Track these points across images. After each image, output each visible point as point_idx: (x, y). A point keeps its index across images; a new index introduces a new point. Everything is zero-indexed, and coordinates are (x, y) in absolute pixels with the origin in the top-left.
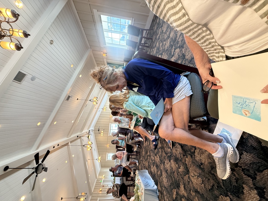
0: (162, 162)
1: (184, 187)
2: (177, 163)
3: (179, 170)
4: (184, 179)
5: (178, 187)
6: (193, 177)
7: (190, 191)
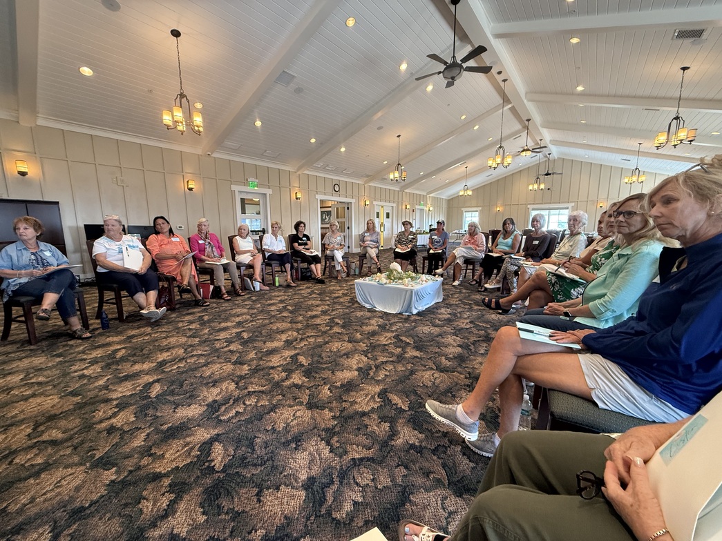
0: (458, 332)
1: (417, 357)
2: (455, 358)
3: (443, 358)
4: (429, 361)
5: (418, 348)
6: (433, 375)
7: (413, 364)
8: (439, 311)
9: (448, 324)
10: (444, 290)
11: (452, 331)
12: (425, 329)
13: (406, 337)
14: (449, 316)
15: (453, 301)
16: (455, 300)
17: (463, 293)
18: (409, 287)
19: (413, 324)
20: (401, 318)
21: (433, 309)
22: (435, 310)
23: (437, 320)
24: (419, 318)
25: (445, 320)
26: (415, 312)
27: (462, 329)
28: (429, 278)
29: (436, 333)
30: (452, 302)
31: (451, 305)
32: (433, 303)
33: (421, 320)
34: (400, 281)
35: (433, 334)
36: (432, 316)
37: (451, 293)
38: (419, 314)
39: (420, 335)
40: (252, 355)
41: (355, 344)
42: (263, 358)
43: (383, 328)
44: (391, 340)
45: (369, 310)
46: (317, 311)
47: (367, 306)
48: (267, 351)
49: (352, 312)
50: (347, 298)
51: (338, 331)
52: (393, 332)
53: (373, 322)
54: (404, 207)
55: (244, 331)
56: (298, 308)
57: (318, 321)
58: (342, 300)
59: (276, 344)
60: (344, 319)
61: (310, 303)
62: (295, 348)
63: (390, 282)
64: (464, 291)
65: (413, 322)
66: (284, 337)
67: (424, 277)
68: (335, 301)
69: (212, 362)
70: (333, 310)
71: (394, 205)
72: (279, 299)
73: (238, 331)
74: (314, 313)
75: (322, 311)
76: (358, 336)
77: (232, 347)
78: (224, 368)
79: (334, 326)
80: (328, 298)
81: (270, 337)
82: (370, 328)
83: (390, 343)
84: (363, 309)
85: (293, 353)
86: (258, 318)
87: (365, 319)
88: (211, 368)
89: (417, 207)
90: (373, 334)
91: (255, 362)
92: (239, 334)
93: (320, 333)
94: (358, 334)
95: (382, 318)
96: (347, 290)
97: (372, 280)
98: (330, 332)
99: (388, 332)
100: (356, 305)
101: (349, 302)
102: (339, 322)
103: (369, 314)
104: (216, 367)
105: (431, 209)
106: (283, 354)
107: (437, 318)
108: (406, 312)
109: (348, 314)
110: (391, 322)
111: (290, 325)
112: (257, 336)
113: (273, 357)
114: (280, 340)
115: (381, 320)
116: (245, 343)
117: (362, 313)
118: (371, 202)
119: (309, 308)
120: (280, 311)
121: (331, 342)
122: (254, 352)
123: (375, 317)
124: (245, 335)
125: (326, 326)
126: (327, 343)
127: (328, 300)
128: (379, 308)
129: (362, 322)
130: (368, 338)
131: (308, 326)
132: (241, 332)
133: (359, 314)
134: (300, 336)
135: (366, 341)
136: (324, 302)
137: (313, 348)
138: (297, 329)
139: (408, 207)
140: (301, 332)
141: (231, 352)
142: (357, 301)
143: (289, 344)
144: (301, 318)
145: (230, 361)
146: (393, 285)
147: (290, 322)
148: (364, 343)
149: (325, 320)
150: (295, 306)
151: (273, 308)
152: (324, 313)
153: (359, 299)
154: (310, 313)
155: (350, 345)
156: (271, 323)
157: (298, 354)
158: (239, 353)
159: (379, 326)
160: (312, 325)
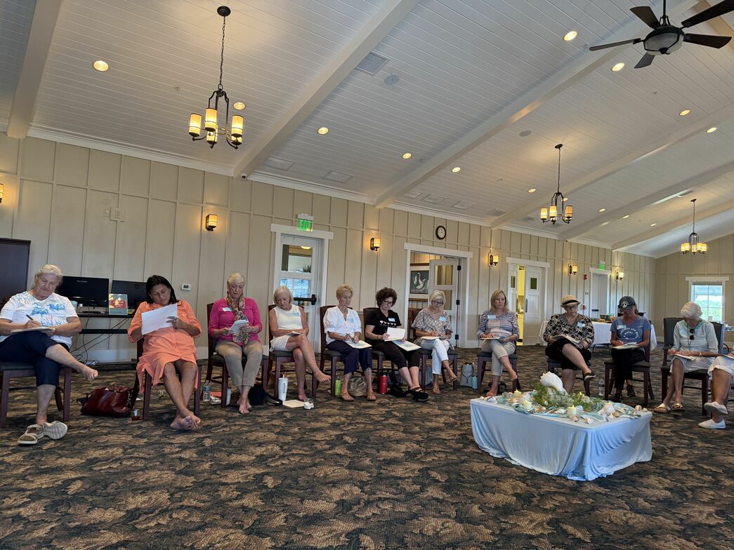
8: (645, 481)
9: (668, 512)
10: (654, 437)
11: (677, 527)
12: (618, 515)
13: (575, 526)
14: (668, 493)
15: (676, 463)
16: (681, 460)
17: (698, 449)
18: (581, 424)
19: (590, 501)
20: (564, 486)
21: (633, 474)
22: (635, 477)
23: (641, 500)
24: (602, 490)
25: (660, 501)
26: (591, 476)
27: (700, 525)
28: (622, 410)
29: (640, 527)
30: (672, 465)
31: (671, 471)
32: (630, 462)
33: (606, 495)
34: (562, 411)
35: (632, 527)
36: (630, 489)
37: (670, 445)
38: (600, 481)
39: (606, 527)
40: (279, 520)
41: (470, 526)
42: (299, 530)
43: (525, 500)
44: (544, 528)
45: (498, 462)
46: (397, 451)
47: (494, 453)
48: (306, 517)
49: (464, 461)
50: (453, 432)
51: (436, 496)
52: (546, 511)
53: (506, 486)
54: (566, 270)
55: (268, 474)
56: (362, 442)
57: (399, 471)
58: (443, 435)
59: (322, 506)
60: (448, 472)
61: (385, 433)
62: (357, 519)
63: (540, 411)
64: (700, 444)
65: (588, 497)
66: (336, 494)
67: (610, 406)
68: (431, 437)
69: (213, 525)
70: (427, 454)
71: (547, 265)
72: (330, 420)
73: (258, 472)
74: (393, 454)
75: (406, 453)
76: (476, 511)
77: (248, 501)
78: (232, 537)
79: (429, 485)
80: (417, 429)
81: (313, 491)
82: (499, 499)
83: (542, 535)
84: (485, 458)
85: (351, 527)
86: (294, 452)
87: (491, 478)
88: (210, 534)
89: (593, 270)
90: (506, 510)
91: (283, 534)
92: (259, 478)
93: (403, 496)
94: (476, 507)
95: (523, 479)
96: (454, 417)
97: (504, 403)
98: (421, 495)
99: (536, 512)
100: (471, 449)
101: (458, 441)
102: (438, 477)
103: (496, 470)
104: (217, 534)
105: (621, 275)
106: (334, 527)
107: (640, 496)
108: (574, 473)
109: (457, 464)
110: (542, 491)
111: (347, 472)
112: (289, 486)
113: (316, 531)
114: (328, 499)
115: (521, 484)
116: (268, 496)
117: (483, 466)
118: (502, 259)
119: (384, 444)
120: (333, 444)
121: (423, 515)
122: (283, 515)
123: (508, 476)
124: (270, 482)
125: (414, 483)
126: (415, 516)
127: (418, 433)
128: (517, 460)
129: (484, 484)
130: (495, 518)
131: (380, 479)
132: (263, 475)
133: (477, 467)
134: (366, 497)
135: (491, 523)
136: (411, 436)
137: (389, 523)
138: (361, 482)
139: (575, 269)
140: (367, 488)
141: (245, 509)
142: (473, 442)
143: (344, 507)
144: (367, 462)
145: (241, 527)
146: (546, 416)
147: (349, 467)
148: (487, 527)
149: (413, 471)
150: (359, 437)
151: (319, 436)
152: (411, 456)
153: (478, 437)
154: (384, 453)
155: (459, 528)
156: (315, 465)
157: (360, 531)
158: (258, 513)
159: (517, 495)
160: (388, 478)
